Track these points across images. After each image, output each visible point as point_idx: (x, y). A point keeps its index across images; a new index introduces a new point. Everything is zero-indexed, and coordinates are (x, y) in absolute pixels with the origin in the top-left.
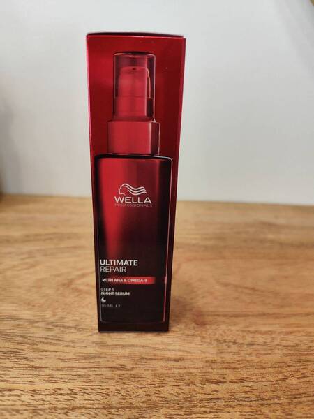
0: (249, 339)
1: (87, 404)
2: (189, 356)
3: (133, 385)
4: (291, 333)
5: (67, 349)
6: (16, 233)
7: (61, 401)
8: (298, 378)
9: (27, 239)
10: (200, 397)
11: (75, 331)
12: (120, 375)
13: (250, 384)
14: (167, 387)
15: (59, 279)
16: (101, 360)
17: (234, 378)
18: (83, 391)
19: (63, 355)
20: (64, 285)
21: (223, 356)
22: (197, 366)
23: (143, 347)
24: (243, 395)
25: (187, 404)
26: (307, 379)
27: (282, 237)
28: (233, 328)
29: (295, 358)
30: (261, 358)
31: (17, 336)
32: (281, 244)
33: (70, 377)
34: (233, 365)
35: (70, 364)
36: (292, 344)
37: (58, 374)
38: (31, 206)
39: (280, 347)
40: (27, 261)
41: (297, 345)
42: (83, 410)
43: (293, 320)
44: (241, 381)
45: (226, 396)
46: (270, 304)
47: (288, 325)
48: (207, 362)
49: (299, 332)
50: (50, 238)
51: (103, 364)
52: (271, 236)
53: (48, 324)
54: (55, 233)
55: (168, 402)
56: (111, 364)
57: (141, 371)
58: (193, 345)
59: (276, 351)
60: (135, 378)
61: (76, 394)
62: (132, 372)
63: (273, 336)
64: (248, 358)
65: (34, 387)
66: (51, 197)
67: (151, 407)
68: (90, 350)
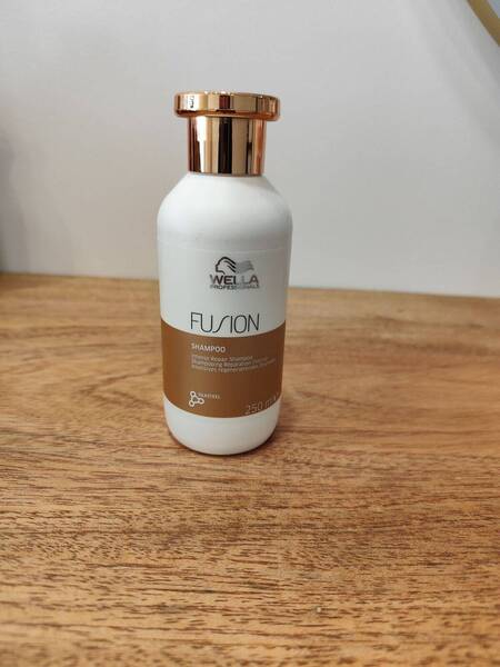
0: (328, 459)
1: (103, 528)
2: (244, 477)
3: (166, 508)
4: (387, 454)
5: (80, 468)
6: (17, 325)
7: (68, 524)
8: (385, 506)
9: (33, 334)
10: (250, 522)
11: (94, 446)
12: (149, 497)
13: (319, 510)
14: (209, 511)
15: (75, 384)
16: (125, 480)
17: (298, 503)
18: (98, 514)
19: (75, 474)
20: (82, 392)
21: (288, 477)
22: (252, 488)
23: (184, 466)
24: (308, 522)
25: (233, 530)
26: (397, 507)
27: (403, 337)
28: (308, 446)
29: (385, 482)
30: (340, 481)
31: (13, 452)
32: (399, 346)
33: (83, 498)
34: (300, 489)
35: (83, 485)
36: (384, 466)
37: (66, 495)
38: (41, 290)
39: (368, 470)
40: (32, 361)
41: (392, 468)
42: (97, 535)
43: (392, 440)
44: (308, 506)
45: (285, 522)
46: (365, 419)
47: (384, 446)
48: (266, 484)
49: (399, 453)
50: (65, 332)
51: (126, 485)
52: (386, 335)
53: (57, 438)
54: (74, 327)
55: (207, 527)
56: (138, 485)
57: (178, 493)
58: (250, 465)
59: (363, 474)
60: (168, 501)
61: (88, 517)
62: (165, 494)
63: (362, 457)
64: (323, 481)
65: (33, 509)
66: (72, 277)
67: (185, 532)
68: (112, 469)
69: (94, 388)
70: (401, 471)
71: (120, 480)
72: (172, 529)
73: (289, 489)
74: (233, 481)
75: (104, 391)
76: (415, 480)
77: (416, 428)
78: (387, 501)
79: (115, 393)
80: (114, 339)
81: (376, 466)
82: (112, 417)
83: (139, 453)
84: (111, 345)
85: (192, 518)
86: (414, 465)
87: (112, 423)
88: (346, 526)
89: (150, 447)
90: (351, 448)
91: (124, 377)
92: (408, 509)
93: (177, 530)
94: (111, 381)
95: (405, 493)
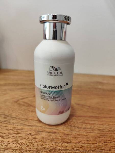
69: (18, 101)
70: (106, 130)
71: (21, 131)
72: (34, 150)
73: (72, 136)
74: (54, 132)
75: (21, 102)
76: (111, 134)
77: (110, 116)
78: (103, 141)
79: (24, 102)
80: (26, 87)
81: (99, 128)
82: (22, 110)
83: (28, 122)
84: (25, 88)
85: (41, 146)
86: (110, 128)
87: (21, 112)
88: (90, 151)
89: (31, 120)
90: (91, 122)
91: (27, 98)
92: (110, 145)
93: (36, 150)
94: (23, 99)
95: (108, 138)
